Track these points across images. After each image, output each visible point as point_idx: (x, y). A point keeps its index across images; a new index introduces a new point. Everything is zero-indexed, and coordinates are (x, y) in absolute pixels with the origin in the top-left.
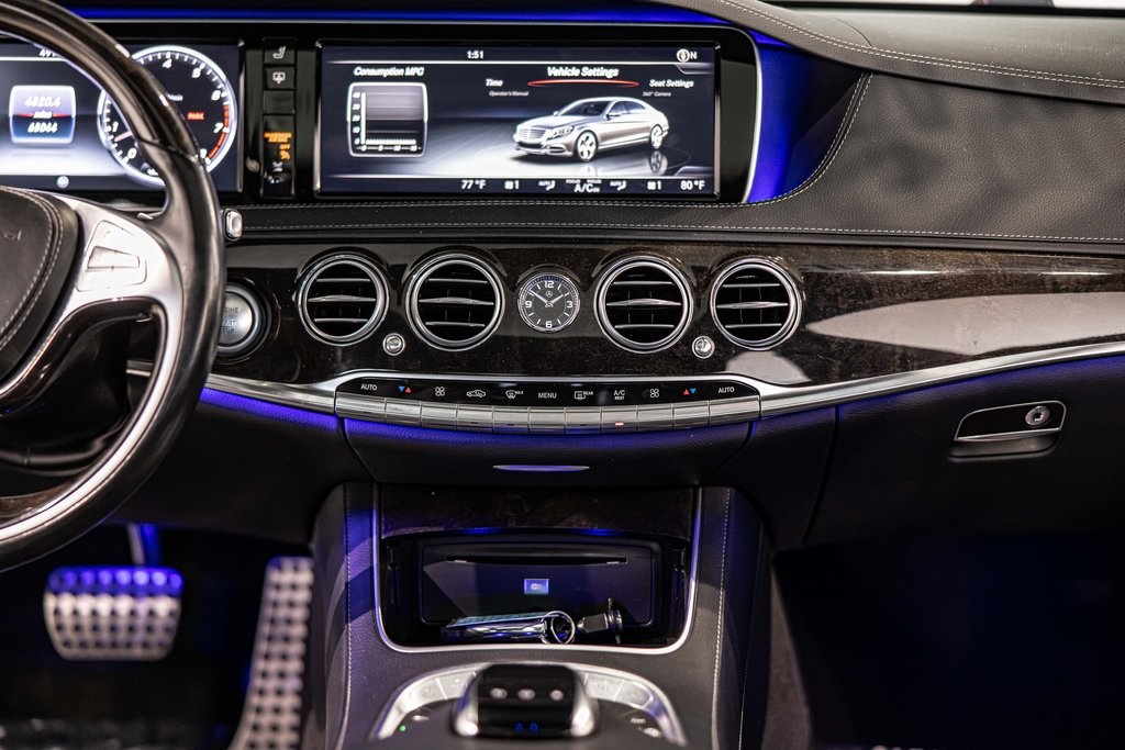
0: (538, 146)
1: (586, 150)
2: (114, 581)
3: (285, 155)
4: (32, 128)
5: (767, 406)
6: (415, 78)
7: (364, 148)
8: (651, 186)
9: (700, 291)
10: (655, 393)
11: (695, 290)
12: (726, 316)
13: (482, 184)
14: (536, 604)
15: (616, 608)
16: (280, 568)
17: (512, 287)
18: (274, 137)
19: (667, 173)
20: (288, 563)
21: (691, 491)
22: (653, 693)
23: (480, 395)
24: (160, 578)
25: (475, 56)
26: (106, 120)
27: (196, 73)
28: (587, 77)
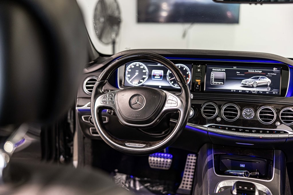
0: (246, 84)
1: (255, 85)
2: (161, 155)
3: (199, 84)
4: (156, 77)
5: (290, 136)
6: (223, 71)
7: (213, 83)
8: (267, 93)
9: (278, 113)
10: (268, 132)
11: (277, 113)
12: (282, 118)
13: (235, 91)
14: (242, 169)
15: (258, 171)
16: (190, 156)
17: (241, 110)
18: (197, 81)
19: (270, 91)
20: (191, 155)
21: (273, 150)
22: (267, 189)
23: (234, 130)
24: (169, 155)
25: (235, 68)
26: (168, 76)
27: (184, 69)
28: (256, 72)
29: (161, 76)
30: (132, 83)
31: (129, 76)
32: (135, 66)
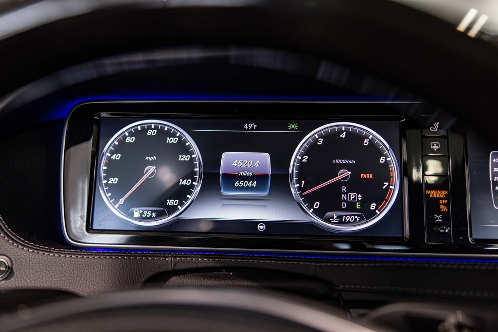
3: (443, 208)
4: (238, 183)
18: (433, 194)
26: (296, 178)
27: (366, 143)
29: (260, 179)
30: (131, 215)
31: (113, 181)
32: (140, 134)
